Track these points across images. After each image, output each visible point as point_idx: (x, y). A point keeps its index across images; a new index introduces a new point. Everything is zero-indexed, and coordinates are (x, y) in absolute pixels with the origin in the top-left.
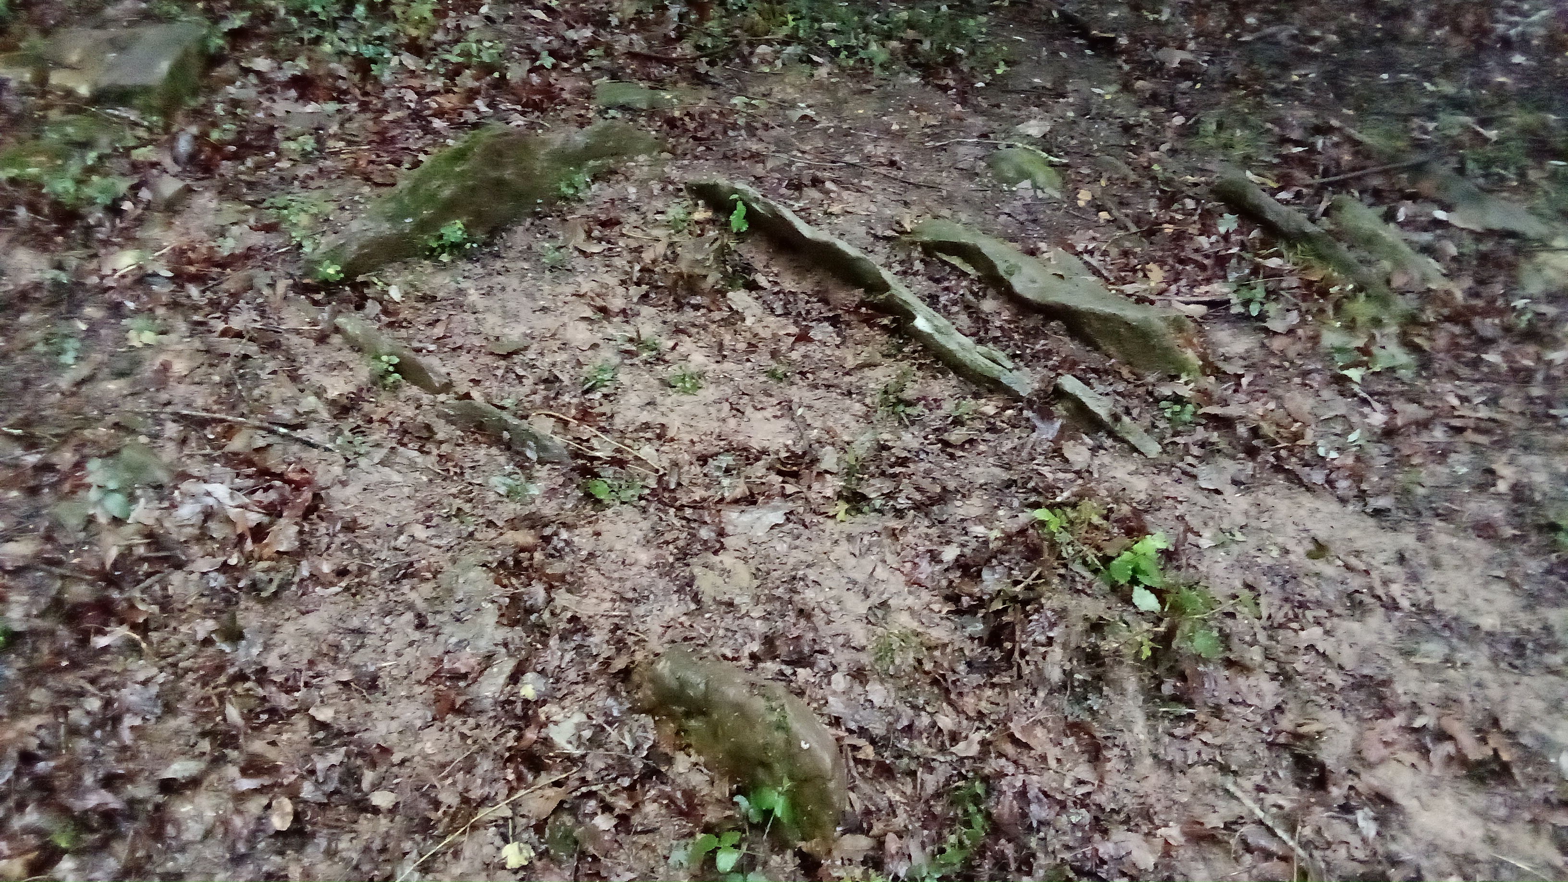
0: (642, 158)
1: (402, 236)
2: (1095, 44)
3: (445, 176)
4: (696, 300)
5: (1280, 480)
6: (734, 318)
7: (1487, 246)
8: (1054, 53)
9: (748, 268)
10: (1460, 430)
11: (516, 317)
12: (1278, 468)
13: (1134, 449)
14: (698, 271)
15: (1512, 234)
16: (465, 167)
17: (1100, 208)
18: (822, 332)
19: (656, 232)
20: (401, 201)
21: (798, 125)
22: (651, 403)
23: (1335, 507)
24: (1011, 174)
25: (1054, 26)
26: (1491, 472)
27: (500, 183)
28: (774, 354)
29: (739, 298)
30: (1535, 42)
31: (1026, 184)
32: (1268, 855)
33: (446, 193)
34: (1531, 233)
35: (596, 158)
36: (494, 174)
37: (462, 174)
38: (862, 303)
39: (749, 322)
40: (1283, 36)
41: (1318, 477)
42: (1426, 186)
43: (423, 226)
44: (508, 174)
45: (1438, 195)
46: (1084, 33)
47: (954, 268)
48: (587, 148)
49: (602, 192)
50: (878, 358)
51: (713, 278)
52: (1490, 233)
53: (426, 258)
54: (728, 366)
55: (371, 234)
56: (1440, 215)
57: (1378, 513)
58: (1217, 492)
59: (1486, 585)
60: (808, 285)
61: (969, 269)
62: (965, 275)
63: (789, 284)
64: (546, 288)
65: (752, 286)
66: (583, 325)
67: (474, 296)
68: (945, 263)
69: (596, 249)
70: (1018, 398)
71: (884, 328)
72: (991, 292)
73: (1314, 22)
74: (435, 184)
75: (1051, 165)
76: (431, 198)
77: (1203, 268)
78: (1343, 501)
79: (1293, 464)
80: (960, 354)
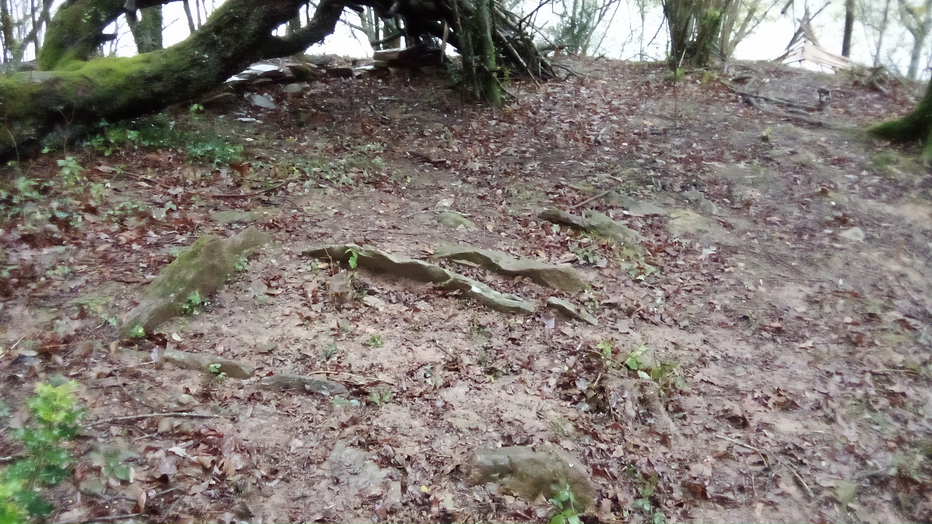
0: (266, 245)
1: (170, 305)
2: (435, 164)
3: (188, 268)
4: (347, 305)
5: (644, 323)
6: (374, 310)
7: (649, 222)
8: (422, 170)
9: (365, 285)
10: (690, 291)
11: (259, 333)
12: (642, 318)
13: (589, 323)
14: (345, 290)
15: (656, 215)
16: (197, 260)
17: (499, 232)
18: (422, 305)
19: (307, 277)
20: (165, 286)
21: (335, 218)
22: (364, 356)
23: (668, 329)
24: (452, 223)
25: (411, 159)
26: (710, 303)
27: (213, 267)
28: (406, 320)
29: (370, 300)
30: (608, 141)
31: (461, 226)
32: (747, 455)
33: (190, 276)
34: (661, 214)
35: (247, 248)
36: (211, 263)
37: (196, 265)
38: (435, 288)
39: (381, 309)
40: (511, 151)
41: (657, 319)
42: (613, 203)
43: (181, 298)
44: (216, 262)
45: (618, 205)
46: (429, 161)
47: (464, 265)
48: (243, 243)
49: (257, 265)
50: (457, 311)
51: (351, 293)
52: (647, 216)
53: (181, 315)
54: (387, 331)
55: (154, 307)
56: (626, 212)
57: (685, 328)
58: (628, 333)
59: (738, 344)
60: (398, 287)
61: (472, 264)
62: (470, 267)
63: (388, 288)
64: (266, 316)
65: (372, 293)
66: (300, 329)
67: (224, 329)
68: (459, 264)
69: (279, 291)
70: (529, 314)
71: (456, 296)
72: (488, 272)
73: (520, 143)
74: (183, 272)
75: (465, 217)
76: (182, 281)
77: (558, 248)
78: (670, 326)
79: (646, 316)
80: (496, 300)
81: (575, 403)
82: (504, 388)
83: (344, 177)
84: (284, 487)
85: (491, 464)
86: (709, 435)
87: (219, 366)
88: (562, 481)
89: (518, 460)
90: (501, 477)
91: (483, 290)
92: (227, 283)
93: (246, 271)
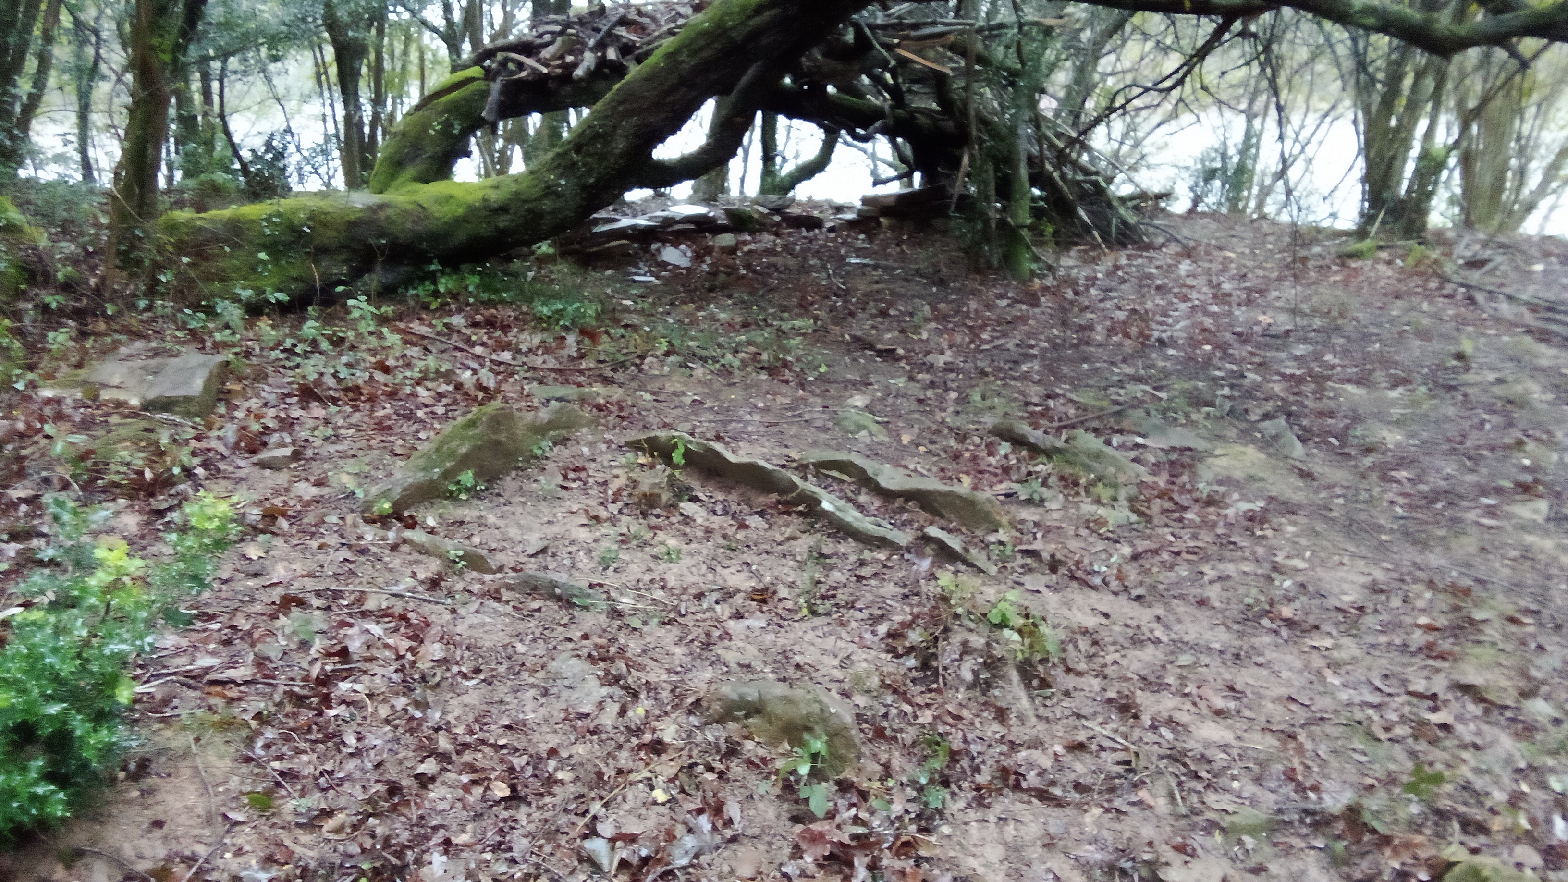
0: (585, 430)
1: (432, 481)
2: (880, 353)
3: (462, 438)
4: (657, 511)
5: (1074, 584)
6: (687, 520)
7: (1174, 456)
8: (855, 360)
9: (689, 489)
10: (1178, 554)
11: (531, 529)
12: (1073, 577)
13: (981, 571)
14: (656, 491)
15: (1189, 449)
16: (477, 431)
17: (918, 445)
18: (755, 521)
19: (616, 472)
20: (430, 458)
21: (691, 406)
22: (649, 570)
23: (1111, 597)
24: (852, 428)
25: (848, 344)
26: (1202, 573)
27: (498, 443)
28: (725, 536)
29: (687, 507)
30: (1181, 342)
31: (864, 433)
32: (1115, 750)
33: (463, 450)
34: (1200, 449)
35: (555, 429)
36: (494, 437)
37: (472, 437)
38: (779, 502)
39: (699, 521)
40: (1010, 345)
41: (1097, 581)
42: (1126, 424)
43: (447, 475)
44: (502, 437)
45: (1135, 429)
46: (871, 347)
47: (834, 478)
48: (550, 422)
49: (563, 453)
50: (798, 533)
51: (666, 496)
52: (1173, 449)
53: (446, 498)
54: (694, 546)
55: (410, 480)
56: (1140, 440)
57: (1138, 598)
58: (1038, 592)
59: (1211, 629)
60: (734, 497)
61: (845, 477)
62: (843, 482)
63: (720, 496)
64: (546, 511)
65: (694, 499)
66: (582, 529)
67: (491, 519)
68: (827, 476)
69: (574, 485)
70: (899, 547)
71: (800, 514)
72: (864, 490)
73: (1030, 335)
74: (454, 444)
75: (878, 423)
76: (452, 454)
77: (996, 475)
78: (1116, 594)
79: (1079, 574)
80: (856, 524)
81: (899, 656)
82: (814, 629)
83: (729, 356)
84: (485, 688)
85: (734, 696)
86: (1077, 723)
87: (461, 553)
88: (818, 729)
89: (768, 697)
90: (747, 716)
91: (839, 509)
92: (517, 468)
93: (547, 458)
